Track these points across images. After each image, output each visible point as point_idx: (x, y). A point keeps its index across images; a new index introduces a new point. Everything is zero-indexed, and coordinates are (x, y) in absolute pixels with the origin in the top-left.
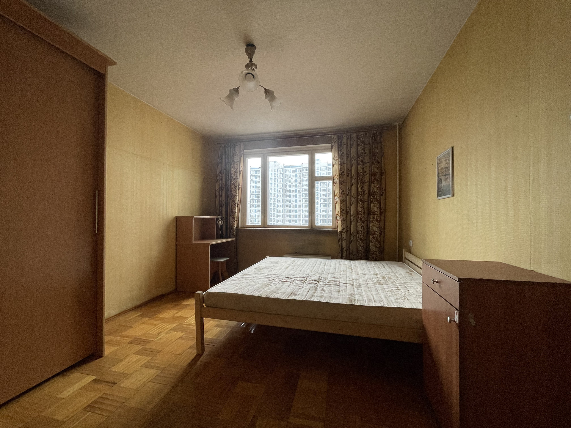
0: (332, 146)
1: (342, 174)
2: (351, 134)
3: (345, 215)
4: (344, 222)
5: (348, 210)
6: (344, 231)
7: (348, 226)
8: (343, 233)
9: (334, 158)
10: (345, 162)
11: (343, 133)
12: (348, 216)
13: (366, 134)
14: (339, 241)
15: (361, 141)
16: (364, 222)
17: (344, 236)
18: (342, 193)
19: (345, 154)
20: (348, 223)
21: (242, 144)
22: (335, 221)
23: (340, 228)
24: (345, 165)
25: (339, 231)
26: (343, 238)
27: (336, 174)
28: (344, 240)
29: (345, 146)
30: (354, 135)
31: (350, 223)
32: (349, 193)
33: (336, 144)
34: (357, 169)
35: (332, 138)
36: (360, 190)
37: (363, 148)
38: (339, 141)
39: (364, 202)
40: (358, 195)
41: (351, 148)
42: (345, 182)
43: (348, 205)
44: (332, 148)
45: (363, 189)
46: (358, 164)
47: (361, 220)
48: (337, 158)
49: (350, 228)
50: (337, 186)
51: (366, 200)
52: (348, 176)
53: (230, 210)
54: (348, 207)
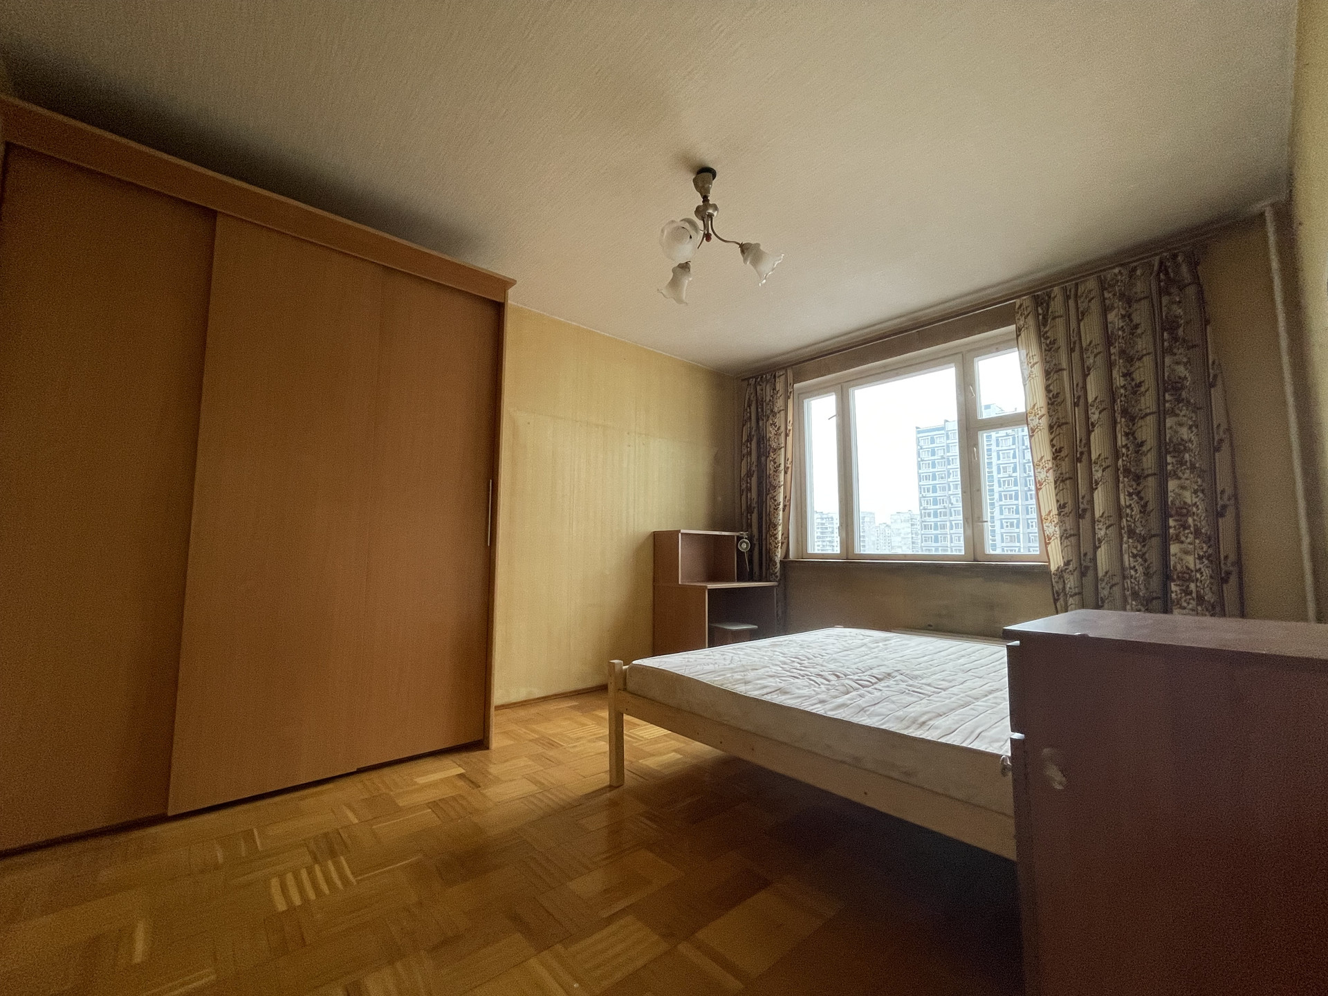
0: (1019, 330)
1: (1054, 400)
2: (1077, 285)
3: (1069, 523)
4: (1066, 542)
5: (1081, 506)
6: (1071, 567)
7: (1085, 555)
8: (1066, 576)
9: (1026, 363)
10: (1064, 365)
11: (1051, 287)
12: (1085, 524)
13: (1134, 269)
14: (1056, 601)
15: (1114, 295)
16: (1143, 540)
17: (1071, 582)
18: (1057, 454)
19: (1062, 342)
20: (1086, 547)
21: (790, 373)
22: (1046, 540)
23: (1056, 560)
24: (1065, 373)
25: (1053, 568)
26: (1067, 589)
27: (1034, 406)
28: (1071, 596)
29: (1060, 322)
30: (1092, 284)
31: (1095, 543)
32: (1082, 453)
33: (1031, 321)
34: (1110, 379)
35: (1017, 306)
36: (1121, 440)
37: (1123, 312)
38: (1040, 311)
39: (1138, 478)
40: (1117, 458)
41: (1079, 321)
42: (1066, 423)
43: (1083, 490)
44: (1018, 336)
45: (1135, 438)
46: (1110, 365)
47: (1131, 533)
48: (1036, 359)
49: (1094, 560)
50: (1043, 436)
51: (1150, 472)
52: (1076, 404)
54: (1083, 498)
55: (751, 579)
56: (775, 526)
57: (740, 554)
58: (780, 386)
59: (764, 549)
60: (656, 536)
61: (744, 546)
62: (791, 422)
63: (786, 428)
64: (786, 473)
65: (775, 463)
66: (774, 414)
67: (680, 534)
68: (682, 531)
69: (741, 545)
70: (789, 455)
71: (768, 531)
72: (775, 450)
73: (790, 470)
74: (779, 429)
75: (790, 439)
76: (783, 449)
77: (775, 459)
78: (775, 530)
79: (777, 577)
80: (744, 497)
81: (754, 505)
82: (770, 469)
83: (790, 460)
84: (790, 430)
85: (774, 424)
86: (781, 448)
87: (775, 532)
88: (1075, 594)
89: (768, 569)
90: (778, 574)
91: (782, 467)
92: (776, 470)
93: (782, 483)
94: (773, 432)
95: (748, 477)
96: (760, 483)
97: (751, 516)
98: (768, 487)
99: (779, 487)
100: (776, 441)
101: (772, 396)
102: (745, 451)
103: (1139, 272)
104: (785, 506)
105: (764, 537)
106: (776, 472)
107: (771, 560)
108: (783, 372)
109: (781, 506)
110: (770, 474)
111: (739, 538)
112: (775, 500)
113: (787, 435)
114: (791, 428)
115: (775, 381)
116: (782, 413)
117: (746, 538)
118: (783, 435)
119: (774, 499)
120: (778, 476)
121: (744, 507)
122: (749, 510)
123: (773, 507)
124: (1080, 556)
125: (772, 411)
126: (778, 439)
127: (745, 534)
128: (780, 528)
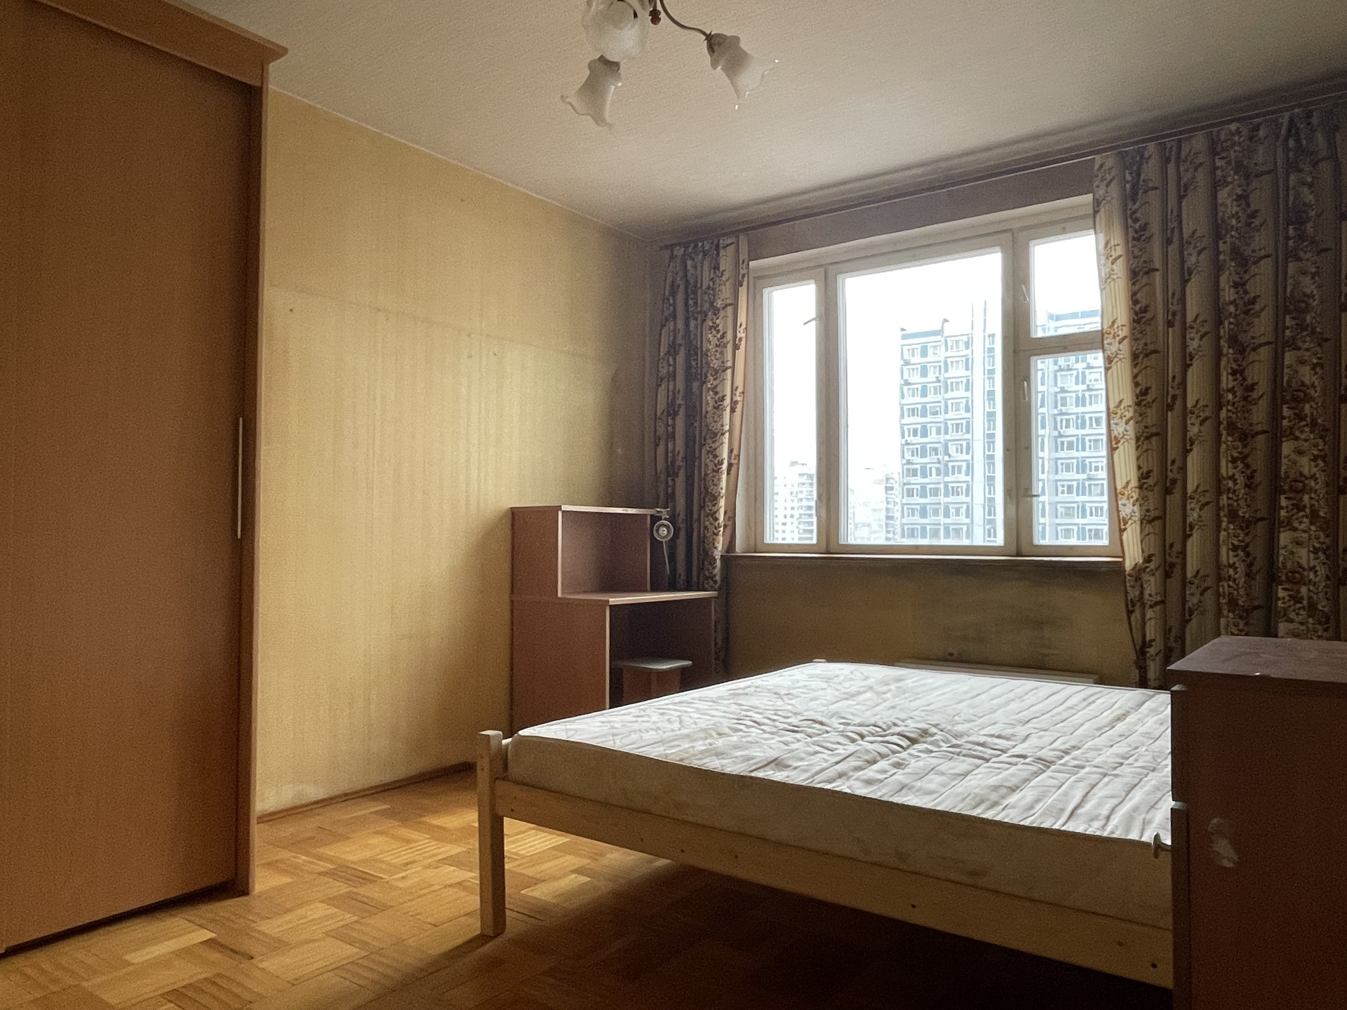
0: (1097, 203)
1: (1140, 316)
2: (1179, 141)
3: (1154, 498)
4: (1148, 528)
5: (1170, 475)
6: (1152, 565)
7: (1172, 545)
8: (1145, 577)
9: (1106, 254)
10: (1157, 264)
11: (1143, 141)
12: (1174, 500)
13: (1256, 128)
14: (1129, 613)
15: (1229, 163)
16: (1247, 525)
17: (1152, 587)
18: (1141, 397)
19: (1155, 228)
20: (1173, 535)
21: (743, 240)
22: (1119, 526)
23: (1133, 555)
24: (1158, 277)
25: (1128, 566)
26: (1146, 596)
27: (1114, 322)
28: (1151, 607)
29: (1154, 197)
30: (1199, 143)
31: (1185, 529)
32: (1174, 397)
33: (1114, 191)
34: (1216, 290)
35: (1097, 166)
36: (1227, 381)
37: (1239, 191)
38: (1128, 178)
39: (1245, 437)
40: (1219, 407)
41: (1181, 198)
42: (1156, 352)
43: (1173, 453)
44: (1096, 212)
45: (1244, 379)
46: (1218, 268)
47: (1233, 515)
48: (1120, 250)
49: (1183, 553)
50: (1123, 369)
51: (1259, 428)
52: (1170, 324)
53: (700, 485)
54: (1173, 462)
55: (673, 588)
56: (715, 499)
57: (655, 544)
58: (726, 263)
59: (695, 534)
60: (517, 518)
61: (664, 531)
62: (744, 326)
63: (735, 336)
64: (733, 410)
65: (716, 393)
66: (716, 312)
67: (560, 514)
68: (565, 508)
69: (657, 531)
70: (739, 381)
71: (702, 507)
72: (717, 372)
73: (739, 407)
74: (723, 336)
75: (740, 354)
76: (729, 371)
77: (716, 387)
78: (714, 505)
79: (716, 582)
80: (661, 449)
81: (679, 462)
82: (708, 404)
83: (740, 390)
84: (741, 339)
85: (715, 327)
86: (727, 369)
87: (715, 509)
88: (1156, 604)
89: (701, 569)
90: (718, 578)
91: (727, 401)
92: (718, 407)
93: (727, 428)
94: (714, 341)
95: (669, 415)
96: (689, 425)
97: (673, 480)
98: (704, 433)
99: (723, 434)
100: (718, 356)
101: (711, 280)
102: (664, 371)
103: (1261, 133)
104: (730, 465)
105: (695, 516)
106: (717, 408)
107: (707, 556)
108: (733, 240)
109: (725, 466)
110: (707, 412)
111: (655, 519)
112: (716, 456)
113: (736, 347)
114: (743, 335)
115: (718, 254)
116: (730, 309)
117: (666, 519)
118: (730, 347)
119: (714, 453)
120: (721, 416)
121: (661, 464)
122: (671, 472)
123: (711, 466)
124: (1165, 547)
125: (712, 304)
126: (722, 353)
127: (664, 513)
128: (722, 502)
